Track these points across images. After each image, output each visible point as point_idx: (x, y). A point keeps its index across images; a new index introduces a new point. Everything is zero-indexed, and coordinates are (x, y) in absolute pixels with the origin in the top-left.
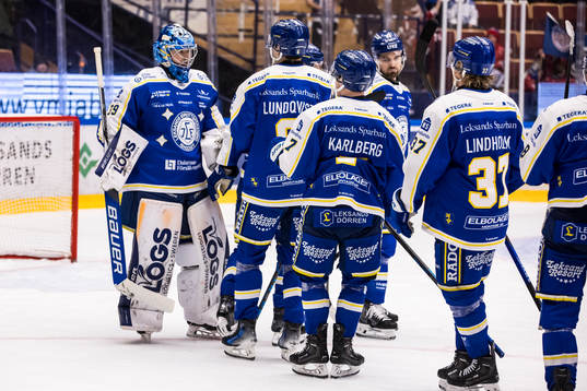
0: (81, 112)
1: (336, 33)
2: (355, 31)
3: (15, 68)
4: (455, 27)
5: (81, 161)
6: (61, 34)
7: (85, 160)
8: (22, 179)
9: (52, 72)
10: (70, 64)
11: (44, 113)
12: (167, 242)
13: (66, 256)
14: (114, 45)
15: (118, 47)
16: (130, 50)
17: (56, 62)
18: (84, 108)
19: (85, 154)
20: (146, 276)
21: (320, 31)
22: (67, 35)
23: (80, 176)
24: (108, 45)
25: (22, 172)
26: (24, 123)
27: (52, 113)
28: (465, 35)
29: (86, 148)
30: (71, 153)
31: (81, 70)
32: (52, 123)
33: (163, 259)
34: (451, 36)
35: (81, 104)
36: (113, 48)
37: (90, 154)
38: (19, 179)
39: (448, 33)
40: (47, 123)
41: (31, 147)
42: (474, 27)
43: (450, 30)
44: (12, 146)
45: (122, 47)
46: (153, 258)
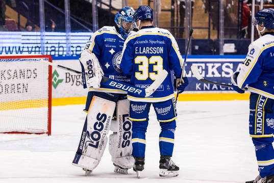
0: (53, 53)
1: (193, 7)
2: (204, 6)
3: (17, 29)
4: (259, 3)
5: (53, 80)
6: (42, 10)
7: (55, 79)
8: (21, 90)
9: (37, 31)
10: (47, 26)
11: (33, 54)
12: (104, 121)
13: (45, 132)
14: (71, 16)
15: (72, 17)
16: (80, 19)
17: (39, 26)
18: (55, 50)
19: (55, 76)
20: (90, 138)
21: (184, 7)
22: (45, 10)
23: (53, 88)
24: (68, 16)
25: (21, 86)
26: (22, 59)
27: (37, 54)
28: (264, 8)
29: (56, 72)
30: (47, 75)
31: (53, 30)
32: (37, 59)
33: (101, 130)
34: (257, 9)
35: (53, 48)
36: (70, 17)
37: (58, 76)
38: (19, 90)
39: (255, 7)
40: (35, 59)
41: (26, 72)
42: (270, 3)
43: (257, 5)
44: (15, 72)
45: (75, 17)
46: (95, 128)
